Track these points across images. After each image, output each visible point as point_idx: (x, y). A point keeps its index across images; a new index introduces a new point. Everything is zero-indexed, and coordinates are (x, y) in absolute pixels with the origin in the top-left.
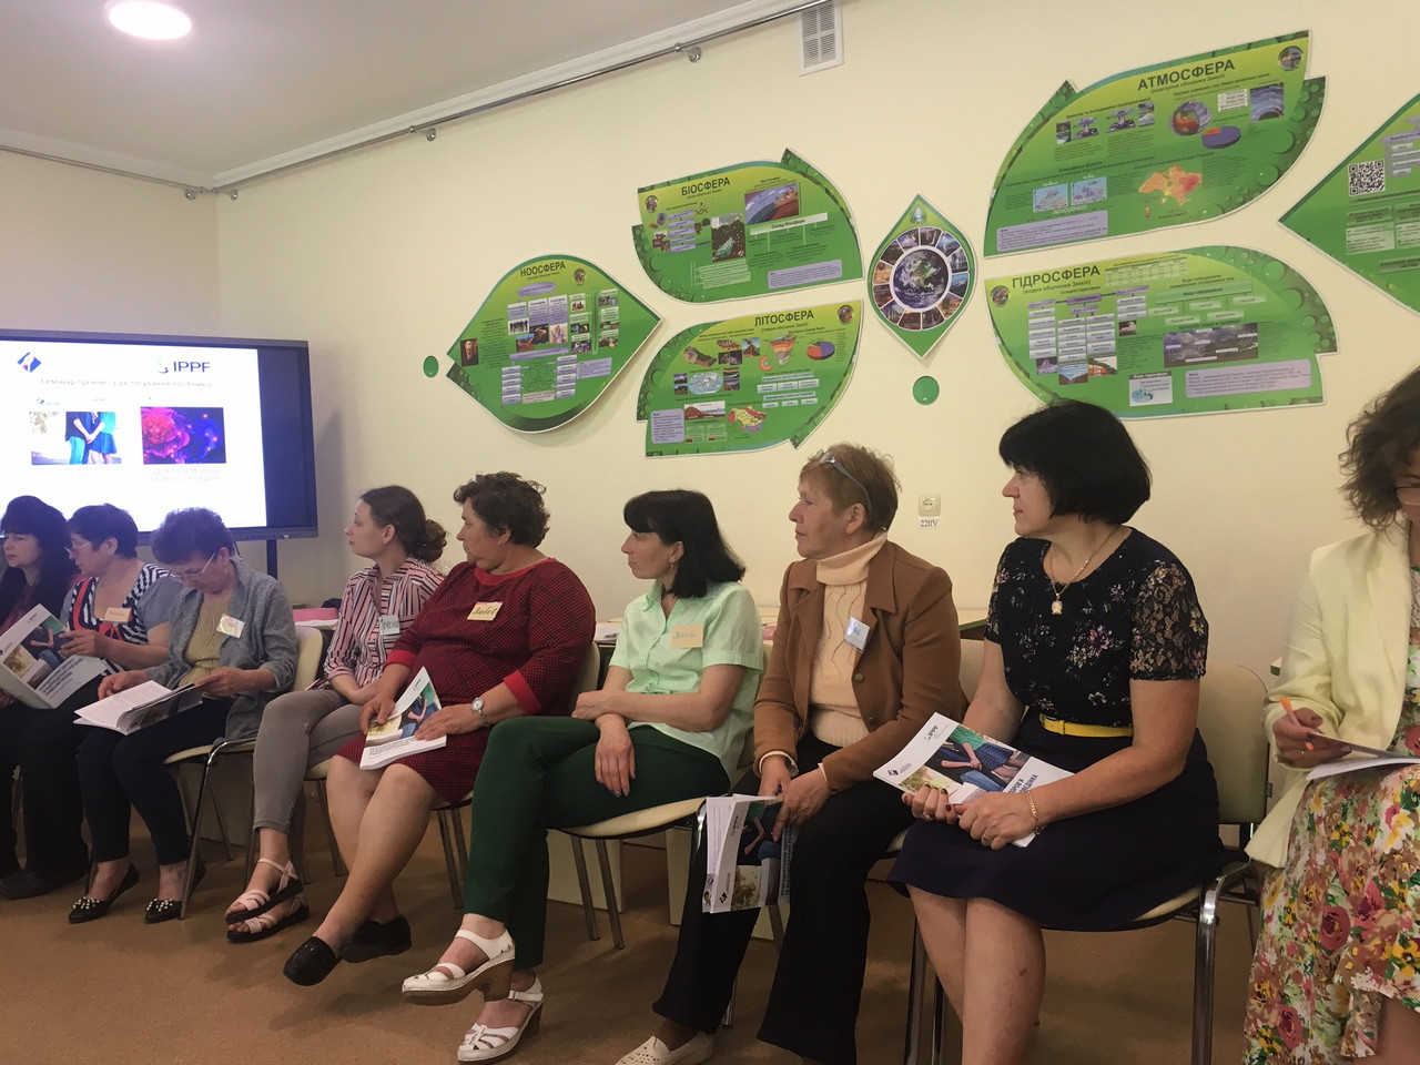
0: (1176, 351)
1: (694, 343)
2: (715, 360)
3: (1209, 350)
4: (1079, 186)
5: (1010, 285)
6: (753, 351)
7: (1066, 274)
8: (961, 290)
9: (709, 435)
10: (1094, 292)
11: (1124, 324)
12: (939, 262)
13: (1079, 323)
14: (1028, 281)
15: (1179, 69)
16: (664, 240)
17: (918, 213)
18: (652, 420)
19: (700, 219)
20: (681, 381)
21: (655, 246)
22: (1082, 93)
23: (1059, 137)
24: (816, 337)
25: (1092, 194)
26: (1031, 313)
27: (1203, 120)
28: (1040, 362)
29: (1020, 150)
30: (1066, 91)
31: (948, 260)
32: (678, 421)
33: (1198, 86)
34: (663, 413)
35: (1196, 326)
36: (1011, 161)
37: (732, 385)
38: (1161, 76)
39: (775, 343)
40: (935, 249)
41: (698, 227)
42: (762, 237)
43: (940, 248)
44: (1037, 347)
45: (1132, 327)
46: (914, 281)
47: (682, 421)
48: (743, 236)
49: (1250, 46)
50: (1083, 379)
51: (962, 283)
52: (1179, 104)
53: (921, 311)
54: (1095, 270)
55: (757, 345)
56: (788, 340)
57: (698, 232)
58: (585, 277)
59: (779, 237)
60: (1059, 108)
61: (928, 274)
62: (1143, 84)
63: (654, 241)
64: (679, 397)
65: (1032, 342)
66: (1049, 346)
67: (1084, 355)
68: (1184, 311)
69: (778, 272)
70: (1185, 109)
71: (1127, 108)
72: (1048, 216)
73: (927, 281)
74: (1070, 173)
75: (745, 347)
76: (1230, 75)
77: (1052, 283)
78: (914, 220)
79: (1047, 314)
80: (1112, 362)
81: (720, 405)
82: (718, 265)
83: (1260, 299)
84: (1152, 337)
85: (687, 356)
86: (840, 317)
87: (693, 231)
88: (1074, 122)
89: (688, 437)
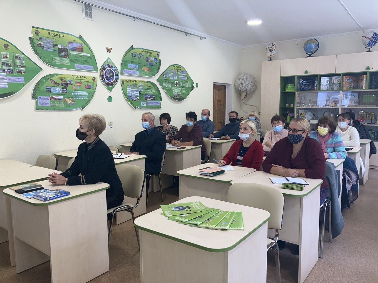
0: (146, 98)
1: (53, 78)
2: (60, 84)
3: (150, 98)
4: (134, 65)
5: (125, 81)
6: (71, 84)
7: (133, 81)
8: (117, 79)
9: (58, 105)
10: (136, 85)
11: (140, 92)
12: (113, 73)
13: (134, 90)
14: (128, 81)
15: (147, 51)
16: (42, 45)
17: (109, 61)
18: (38, 99)
19: (55, 44)
20: (49, 89)
21: (38, 46)
22: (135, 49)
23: (131, 55)
24: (87, 83)
25: (136, 67)
26: (128, 87)
27: (149, 61)
28: (129, 96)
29: (126, 55)
30: (132, 47)
31: (114, 73)
32: (48, 100)
33: (148, 55)
34: (42, 97)
35: (148, 94)
36: (124, 57)
37: (65, 92)
38: (144, 51)
39: (77, 83)
40: (112, 70)
41: (54, 46)
42: (73, 55)
43: (113, 70)
44: (129, 93)
45: (141, 92)
46: (108, 75)
47: (49, 100)
48: (68, 53)
49: (154, 51)
50: (135, 100)
51: (117, 78)
52: (146, 57)
53: (110, 82)
54: (136, 81)
55: (72, 83)
56: (80, 83)
57: (54, 47)
58: (9, 48)
59: (78, 56)
60: (131, 50)
61: (111, 75)
62: (142, 51)
63: (38, 44)
64: (48, 93)
65: (128, 92)
66: (130, 93)
67: (135, 96)
68: (147, 91)
69: (78, 65)
70: (147, 58)
71: (140, 54)
72: (130, 69)
73: (111, 76)
74: (133, 62)
75: (69, 82)
76: (152, 55)
77: (131, 82)
78: (108, 62)
79: (130, 88)
80: (139, 98)
81: (61, 97)
82: (61, 58)
83: (155, 91)
84: (143, 95)
85: (51, 81)
86: (93, 80)
87: (52, 46)
88: (133, 53)
89: (51, 105)
